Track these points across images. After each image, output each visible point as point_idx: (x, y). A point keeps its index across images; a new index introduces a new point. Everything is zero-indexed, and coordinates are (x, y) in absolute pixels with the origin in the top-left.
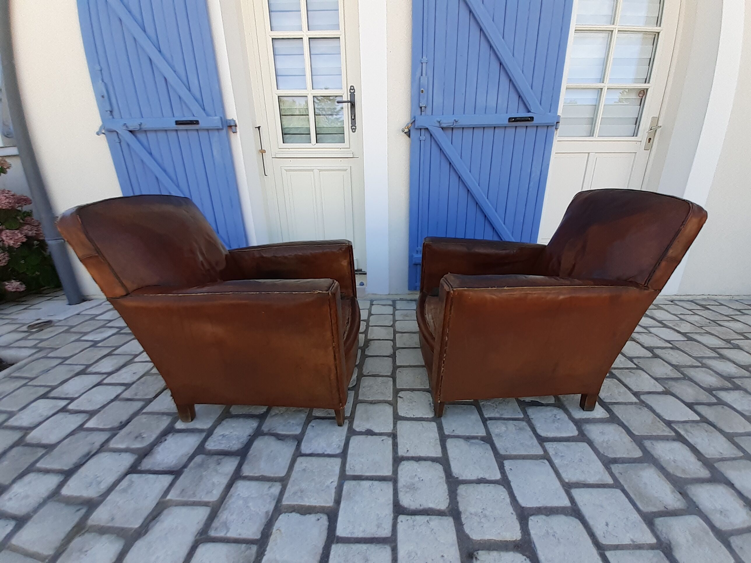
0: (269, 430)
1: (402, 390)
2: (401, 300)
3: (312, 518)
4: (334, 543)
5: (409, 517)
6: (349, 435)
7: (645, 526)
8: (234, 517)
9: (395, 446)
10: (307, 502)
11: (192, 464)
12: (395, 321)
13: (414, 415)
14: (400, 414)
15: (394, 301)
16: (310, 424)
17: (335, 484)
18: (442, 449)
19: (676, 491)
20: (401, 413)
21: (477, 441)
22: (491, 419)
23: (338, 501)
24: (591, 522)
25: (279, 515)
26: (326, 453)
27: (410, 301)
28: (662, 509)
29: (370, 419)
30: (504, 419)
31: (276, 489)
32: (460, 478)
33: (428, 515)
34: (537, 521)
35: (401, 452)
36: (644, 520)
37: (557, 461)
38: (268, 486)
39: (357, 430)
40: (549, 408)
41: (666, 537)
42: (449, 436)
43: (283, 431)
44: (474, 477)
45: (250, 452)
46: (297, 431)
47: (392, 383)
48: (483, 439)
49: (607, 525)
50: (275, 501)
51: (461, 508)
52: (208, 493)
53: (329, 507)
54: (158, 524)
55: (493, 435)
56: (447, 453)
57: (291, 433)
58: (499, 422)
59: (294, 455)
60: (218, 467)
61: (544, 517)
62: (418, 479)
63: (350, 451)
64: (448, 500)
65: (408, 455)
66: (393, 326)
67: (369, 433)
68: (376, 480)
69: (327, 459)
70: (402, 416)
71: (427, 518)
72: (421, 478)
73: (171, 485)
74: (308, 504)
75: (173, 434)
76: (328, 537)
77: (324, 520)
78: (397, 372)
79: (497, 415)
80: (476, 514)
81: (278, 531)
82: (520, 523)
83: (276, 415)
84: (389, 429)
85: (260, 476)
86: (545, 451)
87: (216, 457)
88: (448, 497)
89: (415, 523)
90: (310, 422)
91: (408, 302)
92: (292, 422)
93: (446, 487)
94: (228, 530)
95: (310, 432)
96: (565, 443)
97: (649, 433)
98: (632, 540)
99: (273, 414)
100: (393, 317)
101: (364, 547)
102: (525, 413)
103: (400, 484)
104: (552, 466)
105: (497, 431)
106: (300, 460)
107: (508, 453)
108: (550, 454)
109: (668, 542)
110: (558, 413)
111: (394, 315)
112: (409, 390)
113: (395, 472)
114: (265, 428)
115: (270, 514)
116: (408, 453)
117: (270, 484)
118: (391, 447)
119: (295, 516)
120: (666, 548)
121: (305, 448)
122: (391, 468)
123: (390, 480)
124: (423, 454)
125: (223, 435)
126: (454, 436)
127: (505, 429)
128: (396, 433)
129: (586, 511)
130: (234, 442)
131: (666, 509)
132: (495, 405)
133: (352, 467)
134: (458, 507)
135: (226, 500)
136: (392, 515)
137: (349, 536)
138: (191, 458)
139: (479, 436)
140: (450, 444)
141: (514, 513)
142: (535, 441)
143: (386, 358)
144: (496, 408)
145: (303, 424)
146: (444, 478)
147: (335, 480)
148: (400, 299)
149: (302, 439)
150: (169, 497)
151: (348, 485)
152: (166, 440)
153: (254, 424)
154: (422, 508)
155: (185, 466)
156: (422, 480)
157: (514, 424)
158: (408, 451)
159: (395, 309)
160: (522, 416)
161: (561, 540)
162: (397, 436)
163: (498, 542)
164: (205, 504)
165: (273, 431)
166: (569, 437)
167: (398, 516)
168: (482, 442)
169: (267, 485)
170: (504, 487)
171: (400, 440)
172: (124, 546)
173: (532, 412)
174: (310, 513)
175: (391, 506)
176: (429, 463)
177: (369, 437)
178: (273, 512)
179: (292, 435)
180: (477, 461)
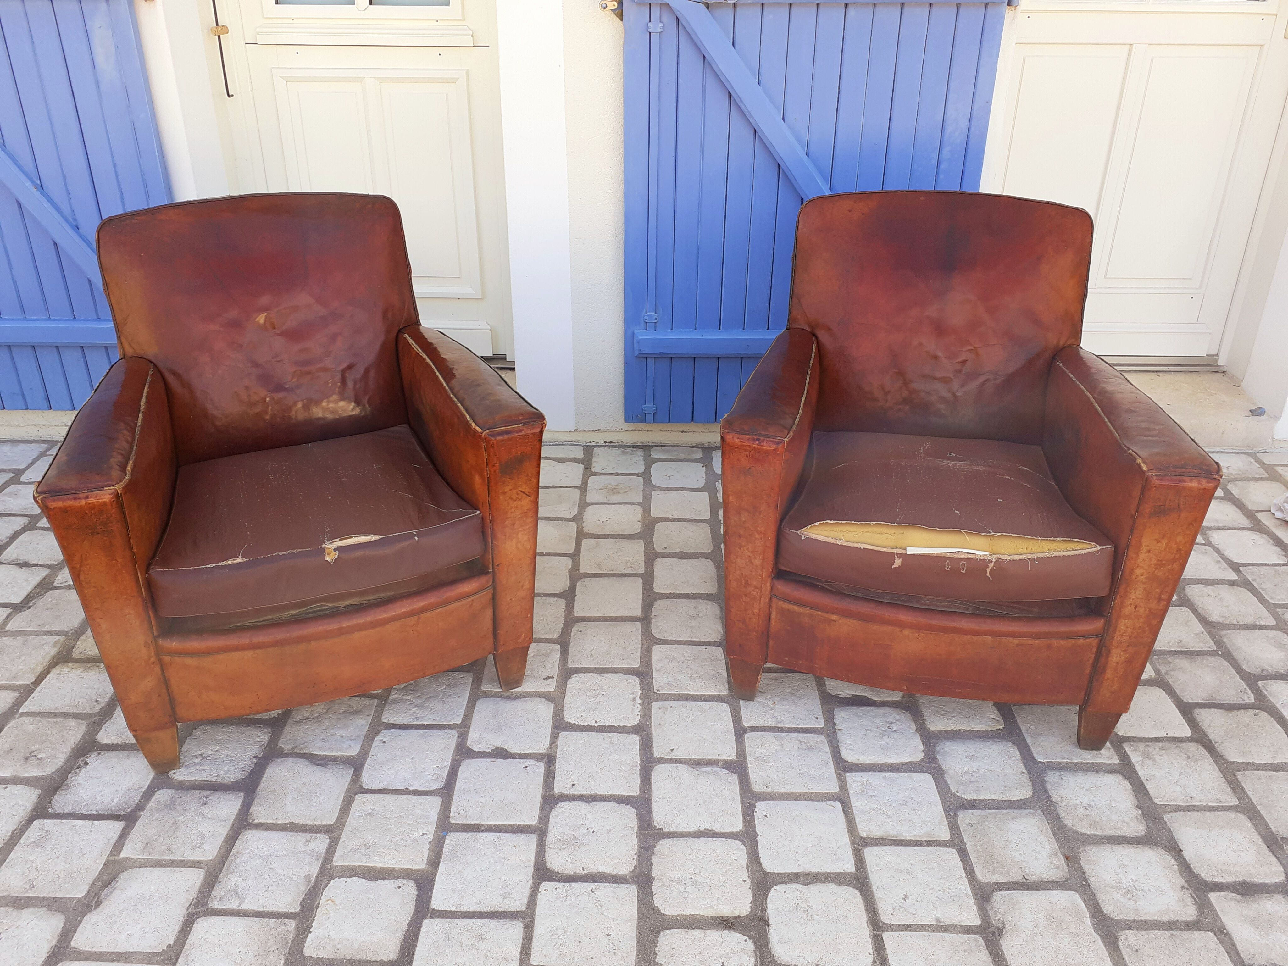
0: (293, 749)
1: (578, 671)
2: (608, 445)
3: (389, 884)
4: (426, 918)
5: (560, 885)
6: (457, 758)
7: (972, 902)
8: (249, 882)
9: (550, 776)
10: (378, 863)
11: (152, 804)
12: (583, 505)
13: (596, 722)
14: (566, 720)
15: (589, 450)
16: (378, 738)
17: (430, 837)
18: (642, 782)
19: (1059, 854)
20: (570, 717)
21: (715, 769)
22: (753, 729)
23: (435, 862)
24: (878, 893)
25: (329, 881)
26: (411, 789)
27: (629, 450)
28: (1018, 878)
29: (504, 728)
30: (782, 730)
31: (321, 843)
32: (666, 830)
33: (595, 881)
34: (785, 892)
35: (559, 787)
36: (975, 894)
37: (857, 804)
38: (304, 840)
39: (476, 749)
40: (881, 711)
41: (1001, 919)
42: (660, 761)
43: (321, 749)
44: (692, 829)
45: (262, 786)
46: (354, 750)
47: (558, 656)
48: (728, 766)
49: (905, 898)
50: (321, 861)
51: (655, 872)
52: (194, 848)
53: (419, 870)
54: (117, 892)
55: (749, 758)
56: (650, 790)
57: (339, 754)
58: (769, 736)
59: (348, 790)
60: (205, 810)
61: (799, 886)
62: (585, 831)
63: (459, 784)
64: (635, 862)
65: (573, 792)
66: (578, 519)
67: (501, 754)
68: (506, 832)
69: (414, 798)
70: (570, 723)
71: (592, 885)
72: (592, 828)
73: (123, 836)
74: (380, 865)
75: (99, 754)
76: (416, 910)
77: (410, 889)
78: (574, 630)
79: (771, 723)
80: (679, 881)
81: (330, 902)
82: (754, 895)
83: (305, 719)
84: (542, 747)
85: (288, 824)
86: (843, 787)
87: (197, 793)
88: (635, 857)
89: (569, 892)
90: (377, 733)
91: (624, 453)
92: (339, 733)
93: (635, 841)
94: (242, 900)
95: (377, 752)
96: (887, 774)
97: (1064, 758)
98: (938, 920)
99: (299, 717)
100: (581, 495)
101: (478, 922)
102: (829, 717)
103: (550, 838)
104: (845, 813)
105: (761, 751)
106: (360, 798)
107: (769, 790)
108: (851, 792)
109: (1001, 926)
110: (897, 720)
111: (583, 488)
112: (593, 672)
113: (544, 818)
114: (285, 744)
115: (313, 879)
116: (572, 790)
117: (308, 836)
118: (541, 779)
119: (358, 883)
120: (994, 933)
121: (368, 779)
122: (536, 812)
123: (533, 832)
124: (601, 791)
125: (201, 755)
126: (671, 759)
127: (778, 748)
128: (554, 755)
129: (876, 879)
130: (226, 769)
131: (1025, 880)
132: (770, 703)
133: (462, 812)
134: (650, 872)
135: (230, 859)
136: (531, 882)
137: (454, 909)
138: (149, 794)
139: (720, 760)
140: (659, 773)
141: (748, 881)
142: (831, 768)
143: (552, 600)
144: (772, 709)
145: (362, 737)
146: (636, 828)
147: (430, 830)
148: (605, 442)
149: (362, 766)
150: (123, 855)
151: (451, 840)
152: (87, 764)
153: (262, 737)
154: (586, 872)
155: (140, 807)
156: (593, 832)
157: (799, 738)
158: (573, 785)
159: (588, 471)
160: (821, 724)
161: (816, 917)
162: (555, 759)
163: (706, 918)
164: (195, 864)
165: (302, 749)
166: (903, 764)
167: (539, 884)
168: (725, 771)
169: (302, 837)
170: (744, 844)
171: (559, 766)
172: (65, 924)
173: (843, 717)
174: (384, 879)
175: (531, 870)
176: (613, 804)
177: (500, 761)
178: (317, 877)
179: (342, 757)
180: (705, 802)
